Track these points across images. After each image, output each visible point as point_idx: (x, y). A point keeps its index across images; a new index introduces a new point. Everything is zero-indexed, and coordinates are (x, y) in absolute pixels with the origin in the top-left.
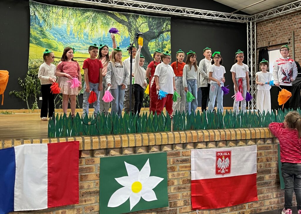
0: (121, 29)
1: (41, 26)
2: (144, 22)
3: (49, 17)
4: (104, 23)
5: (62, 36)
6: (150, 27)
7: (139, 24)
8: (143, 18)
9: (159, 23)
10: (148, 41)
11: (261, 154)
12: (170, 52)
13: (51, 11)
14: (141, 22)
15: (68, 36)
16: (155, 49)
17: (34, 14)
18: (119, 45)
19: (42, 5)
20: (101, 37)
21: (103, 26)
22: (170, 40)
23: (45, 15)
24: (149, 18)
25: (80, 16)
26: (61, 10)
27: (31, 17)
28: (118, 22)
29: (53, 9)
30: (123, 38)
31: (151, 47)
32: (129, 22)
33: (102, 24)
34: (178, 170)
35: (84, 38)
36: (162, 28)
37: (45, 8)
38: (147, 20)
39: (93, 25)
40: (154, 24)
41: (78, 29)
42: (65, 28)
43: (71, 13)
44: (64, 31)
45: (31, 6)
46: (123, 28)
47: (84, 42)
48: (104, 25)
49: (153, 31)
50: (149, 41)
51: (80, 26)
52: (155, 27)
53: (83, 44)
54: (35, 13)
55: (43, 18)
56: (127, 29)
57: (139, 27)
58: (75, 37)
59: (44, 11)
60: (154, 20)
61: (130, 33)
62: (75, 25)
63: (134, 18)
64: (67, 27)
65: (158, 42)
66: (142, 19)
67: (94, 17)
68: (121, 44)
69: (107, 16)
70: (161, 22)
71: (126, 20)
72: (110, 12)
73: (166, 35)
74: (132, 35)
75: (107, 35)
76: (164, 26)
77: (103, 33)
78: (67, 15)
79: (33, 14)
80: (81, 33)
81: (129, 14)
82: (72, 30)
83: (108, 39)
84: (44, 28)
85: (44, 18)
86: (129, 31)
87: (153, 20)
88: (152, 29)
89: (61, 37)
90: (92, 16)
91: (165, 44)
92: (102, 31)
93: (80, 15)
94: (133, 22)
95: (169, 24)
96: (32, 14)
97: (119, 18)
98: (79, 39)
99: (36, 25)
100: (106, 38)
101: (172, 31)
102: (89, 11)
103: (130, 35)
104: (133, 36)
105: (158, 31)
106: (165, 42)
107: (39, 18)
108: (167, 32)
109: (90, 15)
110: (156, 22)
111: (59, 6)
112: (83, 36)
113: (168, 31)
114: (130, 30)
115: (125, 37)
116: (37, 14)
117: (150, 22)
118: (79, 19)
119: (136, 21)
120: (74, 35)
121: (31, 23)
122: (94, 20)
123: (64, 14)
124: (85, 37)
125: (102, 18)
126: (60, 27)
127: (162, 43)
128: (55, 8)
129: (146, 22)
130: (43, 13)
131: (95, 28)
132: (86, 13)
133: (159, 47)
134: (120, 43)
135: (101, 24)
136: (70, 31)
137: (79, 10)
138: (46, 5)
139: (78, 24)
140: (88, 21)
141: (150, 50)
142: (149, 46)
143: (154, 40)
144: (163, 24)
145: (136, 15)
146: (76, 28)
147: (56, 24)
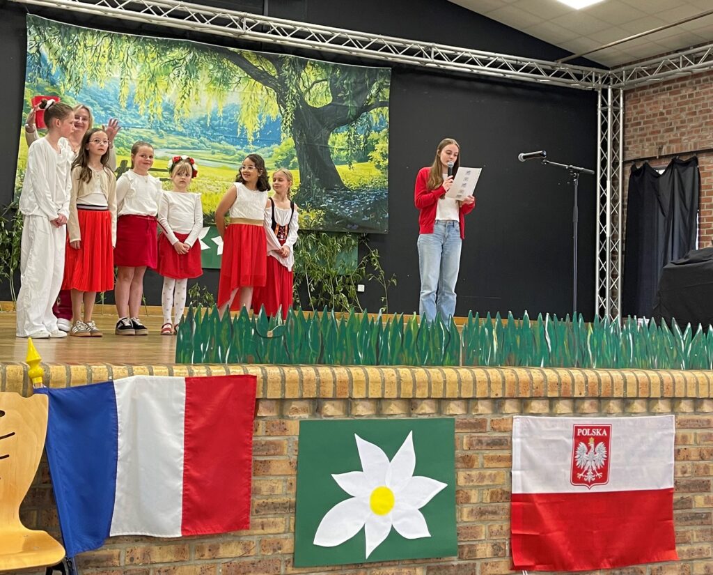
0: (260, 97)
1: (53, 83)
2: (319, 78)
3: (74, 58)
4: (217, 79)
5: (106, 109)
6: (334, 91)
7: (306, 84)
8: (317, 68)
9: (359, 83)
10: (329, 129)
11: (684, 438)
12: (387, 162)
13: (82, 44)
14: (313, 79)
15: (123, 110)
16: (346, 153)
17: (38, 51)
18: (252, 138)
19: (59, 26)
20: (207, 116)
21: (212, 86)
22: (385, 130)
23: (66, 54)
24: (335, 68)
25: (154, 60)
26: (108, 40)
27: (29, 58)
28: (253, 77)
29: (85, 39)
30: (264, 121)
31: (336, 146)
32: (280, 77)
33: (212, 82)
34: (480, 466)
35: (164, 117)
36: (368, 97)
37: (65, 35)
38: (328, 74)
39: (186, 83)
40: (347, 84)
41: (148, 93)
42: (116, 90)
43: (132, 49)
44: (112, 98)
45: (32, 30)
46: (265, 93)
47: (162, 128)
48: (215, 85)
49: (344, 104)
50: (331, 130)
51: (153, 85)
52: (348, 93)
53: (158, 133)
54: (38, 47)
55: (60, 60)
56: (276, 97)
57: (306, 91)
58: (141, 112)
59: (63, 44)
60: (346, 74)
61: (282, 108)
62: (141, 82)
63: (294, 67)
64: (121, 87)
65: (355, 134)
66: (315, 71)
67: (191, 61)
68: (258, 136)
69: (225, 60)
70: (364, 81)
71: (274, 72)
72: (231, 49)
73: (378, 115)
74: (288, 114)
75: (221, 110)
76: (373, 92)
77: (212, 105)
78: (121, 54)
79: (34, 50)
80: (155, 103)
81: (281, 58)
82: (133, 96)
83: (225, 123)
84: (62, 88)
85: (62, 60)
86: (279, 102)
87: (343, 74)
88: (341, 100)
89: (103, 113)
90: (184, 59)
91: (372, 141)
92: (209, 101)
93: (156, 56)
94: (290, 77)
95: (386, 87)
96: (31, 50)
97: (256, 67)
98: (149, 118)
99: (40, 80)
100: (220, 119)
101: (391, 104)
102: (177, 45)
103: (281, 112)
104: (289, 117)
105: (356, 105)
106: (374, 135)
107: (48, 61)
108: (379, 109)
109: (180, 57)
110: (352, 81)
111: (101, 31)
112: (160, 110)
113: (382, 105)
114: (281, 101)
115: (268, 118)
116: (44, 49)
117: (337, 80)
118: (152, 65)
119: (300, 76)
120: (137, 107)
121: (29, 74)
122: (192, 69)
123: (114, 51)
124: (166, 114)
125: (211, 67)
126: (103, 85)
127: (366, 137)
128: (93, 35)
129: (326, 80)
130: (62, 48)
131: (193, 92)
132: (172, 51)
133: (357, 146)
134: (255, 135)
135: (207, 80)
136: (129, 97)
137: (152, 42)
138: (70, 27)
139: (150, 81)
140: (176, 72)
141: (333, 154)
142: (329, 143)
143: (345, 127)
144: (371, 86)
145: (300, 60)
146: (143, 90)
147: (93, 77)
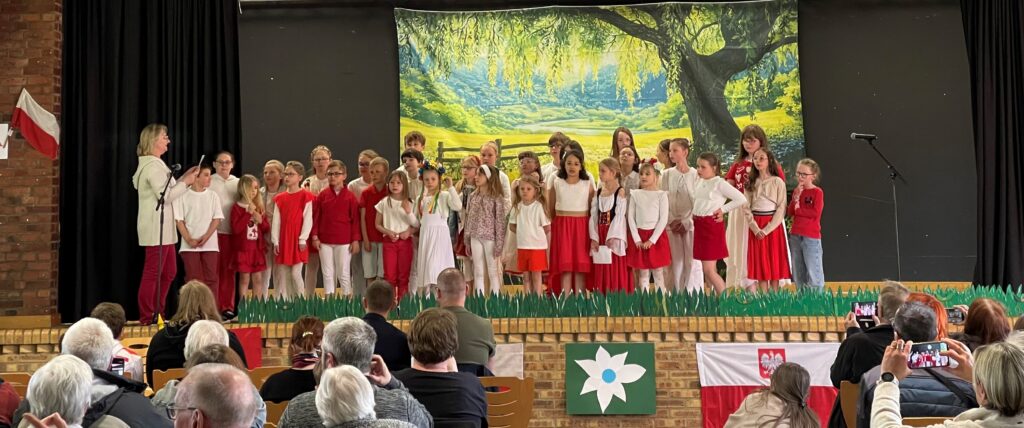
0: (639, 54)
1: (424, 72)
2: (707, 23)
3: (442, 45)
4: (589, 42)
5: (476, 90)
6: (727, 34)
7: (692, 31)
8: (704, 12)
9: (758, 20)
10: (724, 78)
12: (800, 106)
13: (448, 28)
14: (699, 24)
15: (493, 88)
16: (747, 102)
17: (408, 42)
18: (633, 99)
19: (425, 15)
20: (580, 82)
21: (585, 50)
22: (796, 70)
23: (434, 42)
24: (725, 8)
25: (521, 32)
26: (473, 21)
27: (400, 50)
28: (629, 33)
29: (451, 24)
30: (645, 78)
31: (734, 96)
32: (661, 29)
33: (584, 46)
35: (534, 90)
36: (770, 35)
37: (432, 23)
38: (717, 17)
39: (556, 51)
40: (743, 24)
41: (516, 68)
42: (484, 70)
43: (498, 25)
44: (482, 78)
45: (400, 22)
46: (644, 48)
47: (534, 102)
48: (587, 48)
49: (741, 47)
50: (727, 78)
51: (522, 58)
52: (744, 34)
53: (531, 107)
54: (408, 38)
55: (429, 48)
56: (657, 51)
57: (693, 40)
58: (512, 89)
59: (430, 32)
60: (740, 13)
61: (665, 62)
62: (509, 58)
63: (676, 13)
64: (489, 65)
65: (757, 78)
66: (701, 15)
67: (560, 27)
68: (640, 96)
69: (597, 21)
70: (764, 17)
71: (653, 24)
72: (603, 7)
73: (784, 53)
74: (673, 67)
75: (597, 73)
76: (776, 28)
77: (586, 70)
78: (487, 32)
79: (404, 42)
80: (525, 77)
81: (660, 7)
82: (502, 73)
83: (601, 87)
84: (432, 76)
85: (431, 48)
86: (661, 55)
87: (737, 13)
88: (737, 42)
89: (473, 94)
90: (553, 26)
91: (779, 85)
92: (582, 66)
93: (522, 28)
94: (672, 27)
95: (793, 20)
96: (402, 43)
97: (632, 22)
98: (520, 93)
99: (412, 70)
100: (595, 83)
101: (801, 39)
102: (544, 13)
103: (664, 66)
104: (675, 70)
105: (755, 46)
106: (780, 78)
107: (418, 52)
108: (785, 47)
109: (548, 25)
110: (748, 19)
111: (466, 12)
112: (530, 84)
113: (789, 41)
114: (664, 54)
115: (650, 75)
116: (413, 39)
117: (729, 21)
118: (519, 38)
119: (684, 24)
120: (507, 84)
121: (402, 66)
122: (562, 35)
123: (480, 30)
124: (538, 87)
125: (582, 30)
126: (471, 67)
127: (770, 81)
128: (458, 17)
129: (716, 23)
130: (429, 36)
131: (564, 59)
132: (539, 21)
133: (760, 93)
134: (635, 95)
135: (579, 44)
136: (498, 74)
137: (518, 15)
138: (435, 14)
139: (518, 55)
140: (544, 41)
141: (730, 104)
142: (726, 93)
143: (744, 73)
144: (772, 22)
145: (683, 7)
146: (511, 66)
147: (461, 60)
